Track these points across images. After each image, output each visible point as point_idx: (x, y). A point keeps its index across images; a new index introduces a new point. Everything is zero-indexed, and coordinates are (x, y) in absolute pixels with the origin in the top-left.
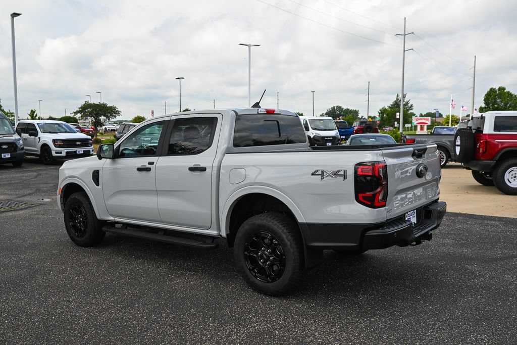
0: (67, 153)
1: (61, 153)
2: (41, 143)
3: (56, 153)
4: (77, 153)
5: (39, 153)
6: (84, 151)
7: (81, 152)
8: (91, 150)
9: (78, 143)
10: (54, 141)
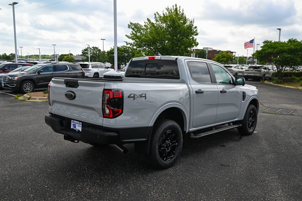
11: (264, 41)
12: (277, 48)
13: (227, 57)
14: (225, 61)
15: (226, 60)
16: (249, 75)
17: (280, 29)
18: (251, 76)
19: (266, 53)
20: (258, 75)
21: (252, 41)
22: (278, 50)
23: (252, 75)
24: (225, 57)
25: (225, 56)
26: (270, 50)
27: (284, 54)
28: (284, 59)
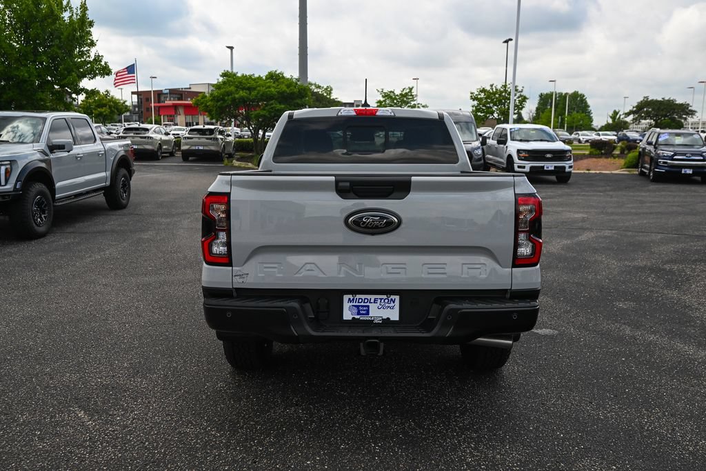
0: (531, 168)
1: (524, 167)
2: (507, 154)
3: (519, 167)
4: (545, 168)
5: (505, 166)
6: (555, 167)
7: (550, 169)
8: (567, 166)
9: (549, 156)
10: (519, 151)
11: (223, 72)
12: (255, 89)
13: (110, 107)
14: (106, 115)
15: (108, 114)
16: (193, 148)
17: (231, 48)
18: (199, 150)
19: (235, 100)
20: (213, 148)
21: (131, 69)
22: (258, 93)
23: (201, 148)
24: (104, 105)
25: (104, 102)
26: (242, 93)
27: (271, 102)
28: (273, 114)
